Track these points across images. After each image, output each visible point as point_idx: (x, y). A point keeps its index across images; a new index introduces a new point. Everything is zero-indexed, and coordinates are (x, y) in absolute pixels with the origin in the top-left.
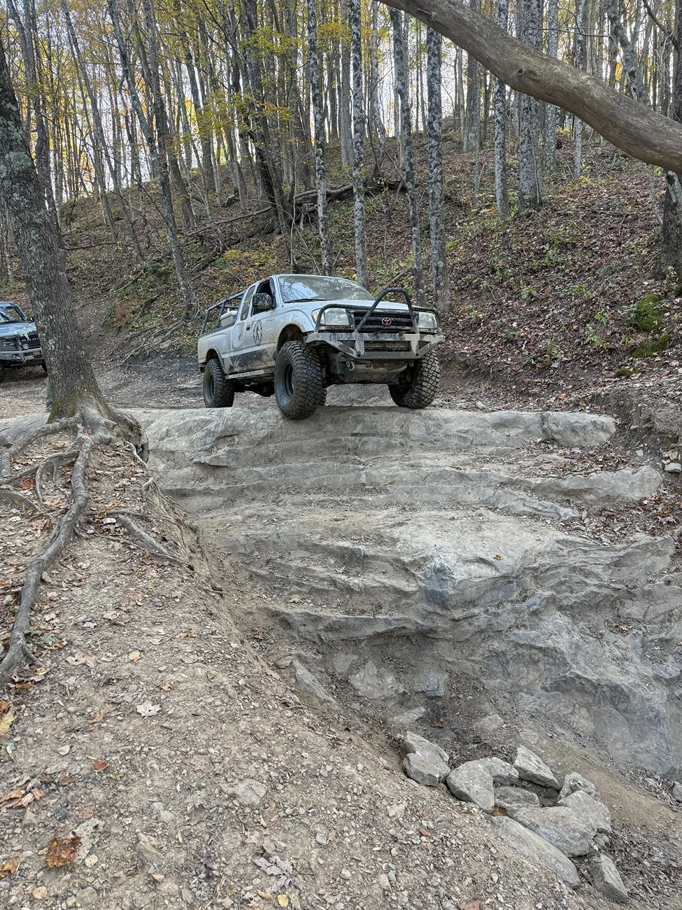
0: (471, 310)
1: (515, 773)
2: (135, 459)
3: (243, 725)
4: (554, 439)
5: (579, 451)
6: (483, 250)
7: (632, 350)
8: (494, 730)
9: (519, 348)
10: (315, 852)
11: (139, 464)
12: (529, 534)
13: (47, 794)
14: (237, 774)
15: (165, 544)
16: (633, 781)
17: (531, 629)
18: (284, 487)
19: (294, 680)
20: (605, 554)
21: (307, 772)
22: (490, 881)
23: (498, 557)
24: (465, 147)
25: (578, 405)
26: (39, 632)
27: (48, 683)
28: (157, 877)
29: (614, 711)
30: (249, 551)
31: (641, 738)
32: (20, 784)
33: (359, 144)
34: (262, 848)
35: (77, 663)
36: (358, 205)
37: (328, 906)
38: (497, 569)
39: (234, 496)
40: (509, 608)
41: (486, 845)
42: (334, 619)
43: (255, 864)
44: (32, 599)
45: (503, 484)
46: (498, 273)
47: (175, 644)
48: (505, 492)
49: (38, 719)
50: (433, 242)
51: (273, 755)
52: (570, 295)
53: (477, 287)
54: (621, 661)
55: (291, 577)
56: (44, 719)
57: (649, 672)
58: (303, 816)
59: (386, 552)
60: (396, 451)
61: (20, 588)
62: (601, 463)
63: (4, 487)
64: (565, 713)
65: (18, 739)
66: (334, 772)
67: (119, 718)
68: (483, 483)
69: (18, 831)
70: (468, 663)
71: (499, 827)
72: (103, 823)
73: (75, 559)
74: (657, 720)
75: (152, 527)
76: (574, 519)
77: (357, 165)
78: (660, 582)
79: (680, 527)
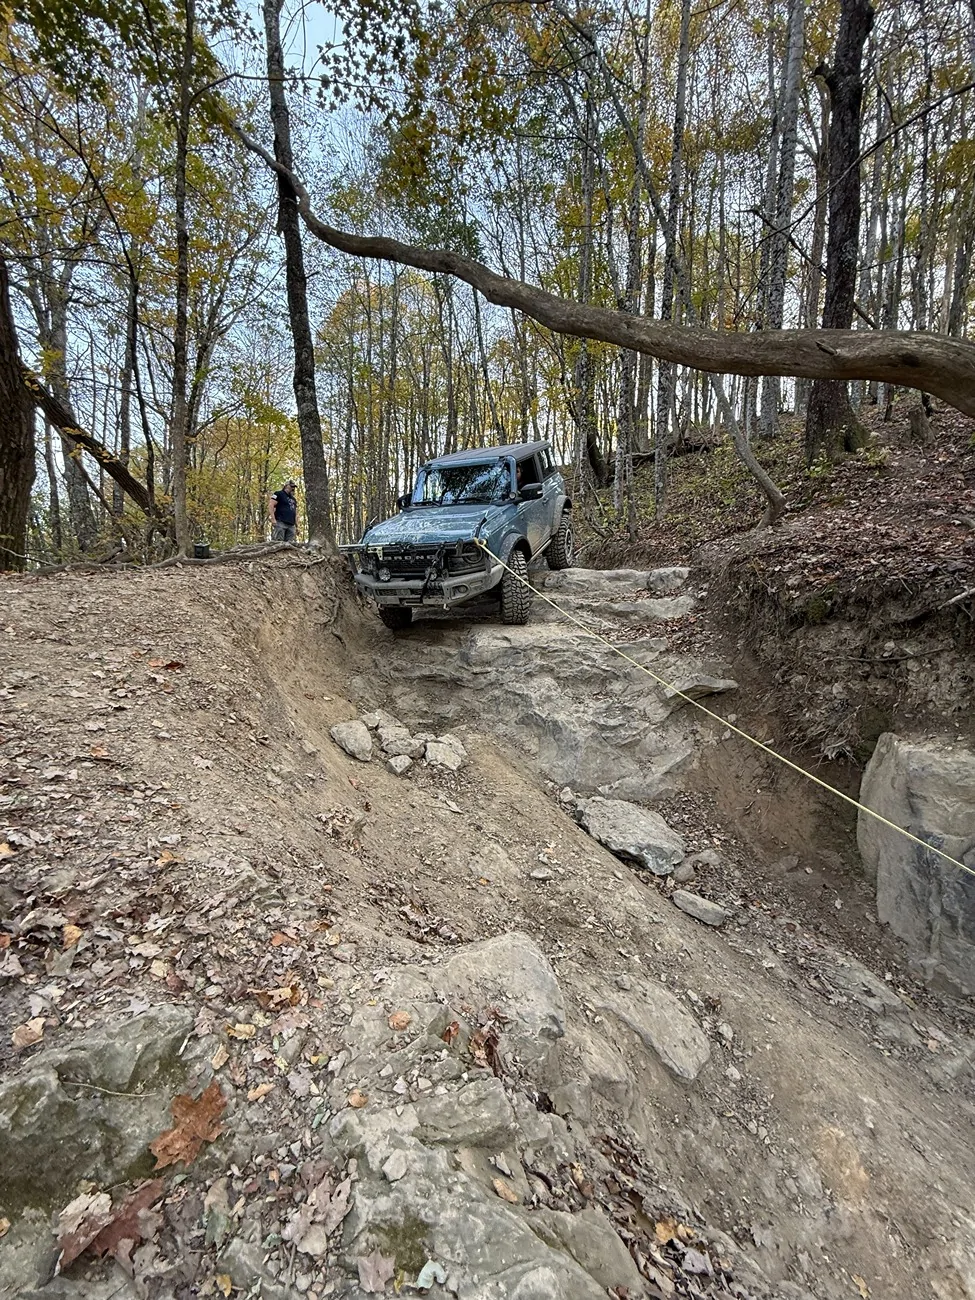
29: (552, 739)
31: (561, 757)
38: (510, 643)
40: (513, 670)
79: (681, 634)
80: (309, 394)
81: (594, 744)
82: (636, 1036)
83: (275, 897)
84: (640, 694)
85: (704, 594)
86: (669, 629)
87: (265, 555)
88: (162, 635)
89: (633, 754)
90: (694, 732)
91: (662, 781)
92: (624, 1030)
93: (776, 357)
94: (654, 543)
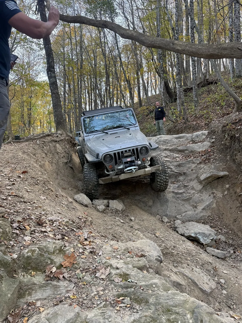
4: (193, 141)
31: (162, 206)
45: (164, 150)
78: (190, 170)
79: (205, 156)
80: (53, 75)
81: (174, 200)
82: (190, 280)
83: (75, 226)
84: (191, 180)
85: (214, 140)
86: (200, 155)
87: (41, 137)
88: (17, 164)
89: (189, 203)
90: (213, 193)
91: (201, 212)
92: (186, 278)
93: (225, 52)
94: (195, 123)
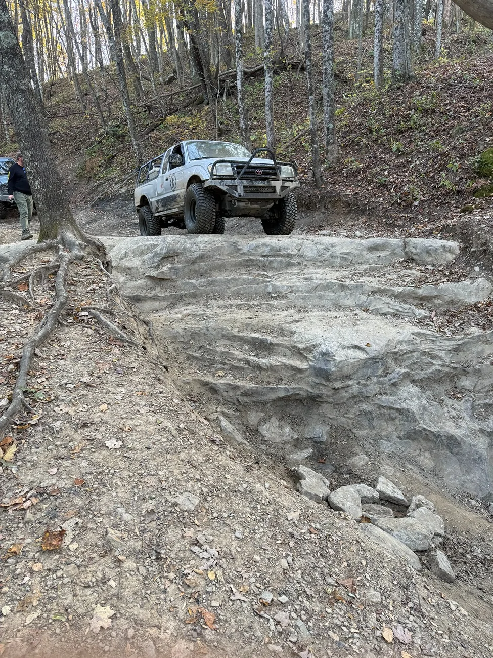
0: (353, 162)
1: (377, 495)
2: (101, 271)
3: (183, 455)
4: (413, 259)
5: (432, 268)
6: (363, 116)
7: (475, 192)
8: (362, 465)
9: (388, 191)
10: (235, 543)
11: (105, 274)
12: (392, 328)
13: (42, 501)
14: (178, 489)
15: (125, 331)
16: (461, 501)
17: (391, 396)
18: (211, 294)
19: (219, 429)
20: (447, 343)
21: (228, 488)
22: (360, 565)
23: (368, 345)
24: (350, 35)
25: (432, 233)
26: (34, 390)
27: (40, 425)
28: (121, 558)
29: (449, 454)
30: (186, 340)
31: (468, 472)
32: (22, 494)
33: (269, 30)
34: (196, 540)
35: (62, 412)
36: (268, 79)
37: (244, 579)
38: (367, 353)
39: (175, 301)
40: (375, 380)
41: (357, 541)
42: (248, 388)
43: (191, 551)
44: (28, 367)
45: (373, 292)
46: (374, 133)
47: (133, 400)
48: (375, 298)
49: (34, 450)
50: (325, 108)
51: (204, 476)
52: (429, 150)
53: (358, 144)
54: (456, 419)
55: (217, 358)
56: (39, 450)
57: (476, 426)
58: (226, 518)
59: (286, 341)
60: (294, 268)
61: (19, 360)
62: (447, 276)
63: (6, 289)
64: (414, 454)
65: (20, 463)
66: (248, 489)
67: (93, 450)
68: (360, 292)
69: (21, 525)
70: (344, 419)
71: (365, 530)
72: (82, 521)
73: (59, 340)
74: (480, 460)
75: (115, 318)
76: (425, 317)
77: (267, 47)
78: (487, 363)
